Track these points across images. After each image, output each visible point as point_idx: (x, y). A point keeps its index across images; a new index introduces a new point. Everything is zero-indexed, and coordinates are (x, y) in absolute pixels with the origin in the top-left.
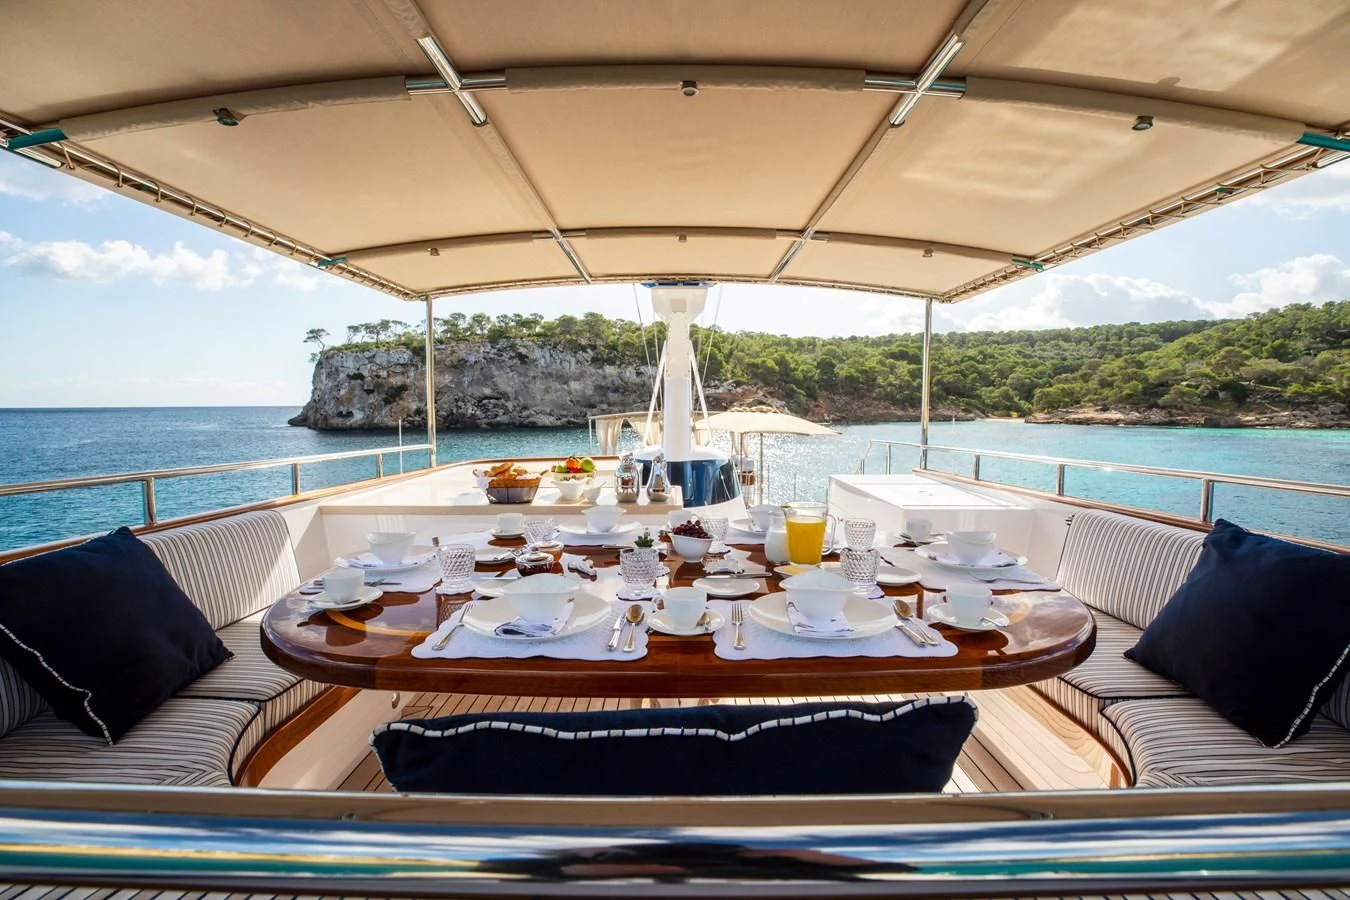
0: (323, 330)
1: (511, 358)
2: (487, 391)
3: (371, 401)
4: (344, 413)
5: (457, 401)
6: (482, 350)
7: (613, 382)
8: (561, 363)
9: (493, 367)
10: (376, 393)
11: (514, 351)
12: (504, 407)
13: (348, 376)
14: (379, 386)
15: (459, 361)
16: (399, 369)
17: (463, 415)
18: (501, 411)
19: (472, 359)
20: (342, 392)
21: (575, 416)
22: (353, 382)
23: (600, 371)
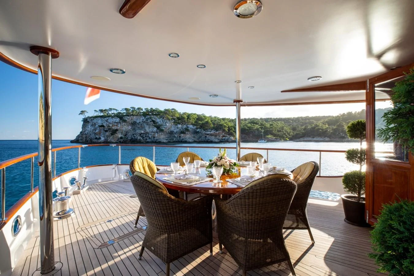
1: (151, 121)
2: (143, 132)
3: (107, 134)
4: (98, 138)
5: (133, 134)
6: (141, 119)
7: (180, 130)
8: (166, 123)
9: (145, 124)
10: (108, 131)
11: (151, 119)
12: (148, 136)
13: (99, 126)
14: (109, 129)
15: (134, 122)
16: (116, 124)
17: (136, 139)
18: (148, 138)
19: (138, 121)
20: (97, 131)
21: (170, 140)
22: (101, 128)
23: (176, 126)
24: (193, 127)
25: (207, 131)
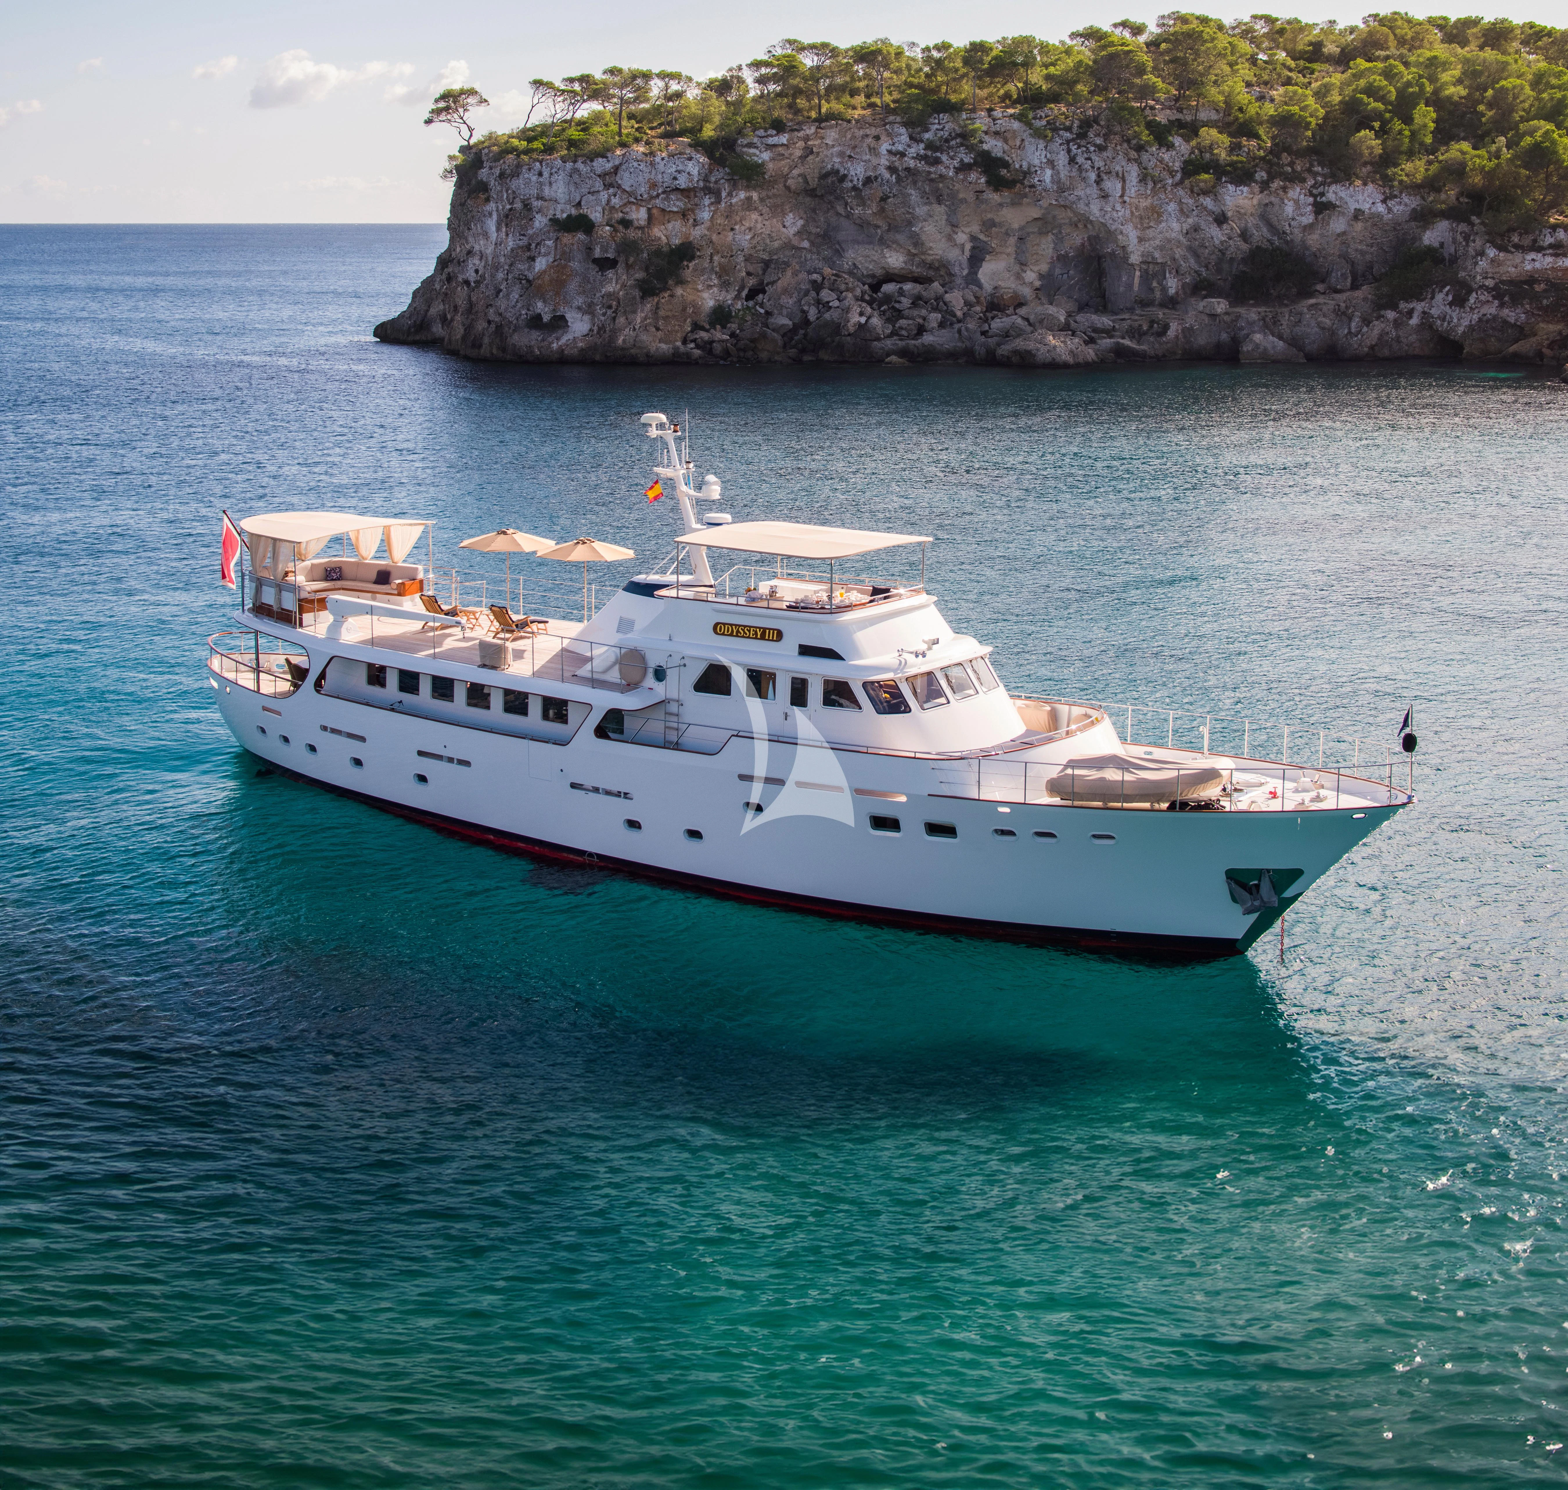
0: (472, 92)
1: (964, 168)
2: (895, 260)
3: (610, 288)
4: (546, 318)
5: (817, 287)
6: (884, 147)
7: (1244, 235)
8: (1099, 181)
9: (914, 195)
10: (621, 268)
11: (970, 148)
12: (939, 304)
13: (554, 221)
14: (628, 248)
15: (824, 176)
16: (676, 204)
17: (837, 328)
18: (935, 318)
19: (857, 171)
20: (541, 264)
21: (1135, 333)
22: (567, 238)
23: (1208, 202)
24: (1381, 208)
25: (1527, 241)
